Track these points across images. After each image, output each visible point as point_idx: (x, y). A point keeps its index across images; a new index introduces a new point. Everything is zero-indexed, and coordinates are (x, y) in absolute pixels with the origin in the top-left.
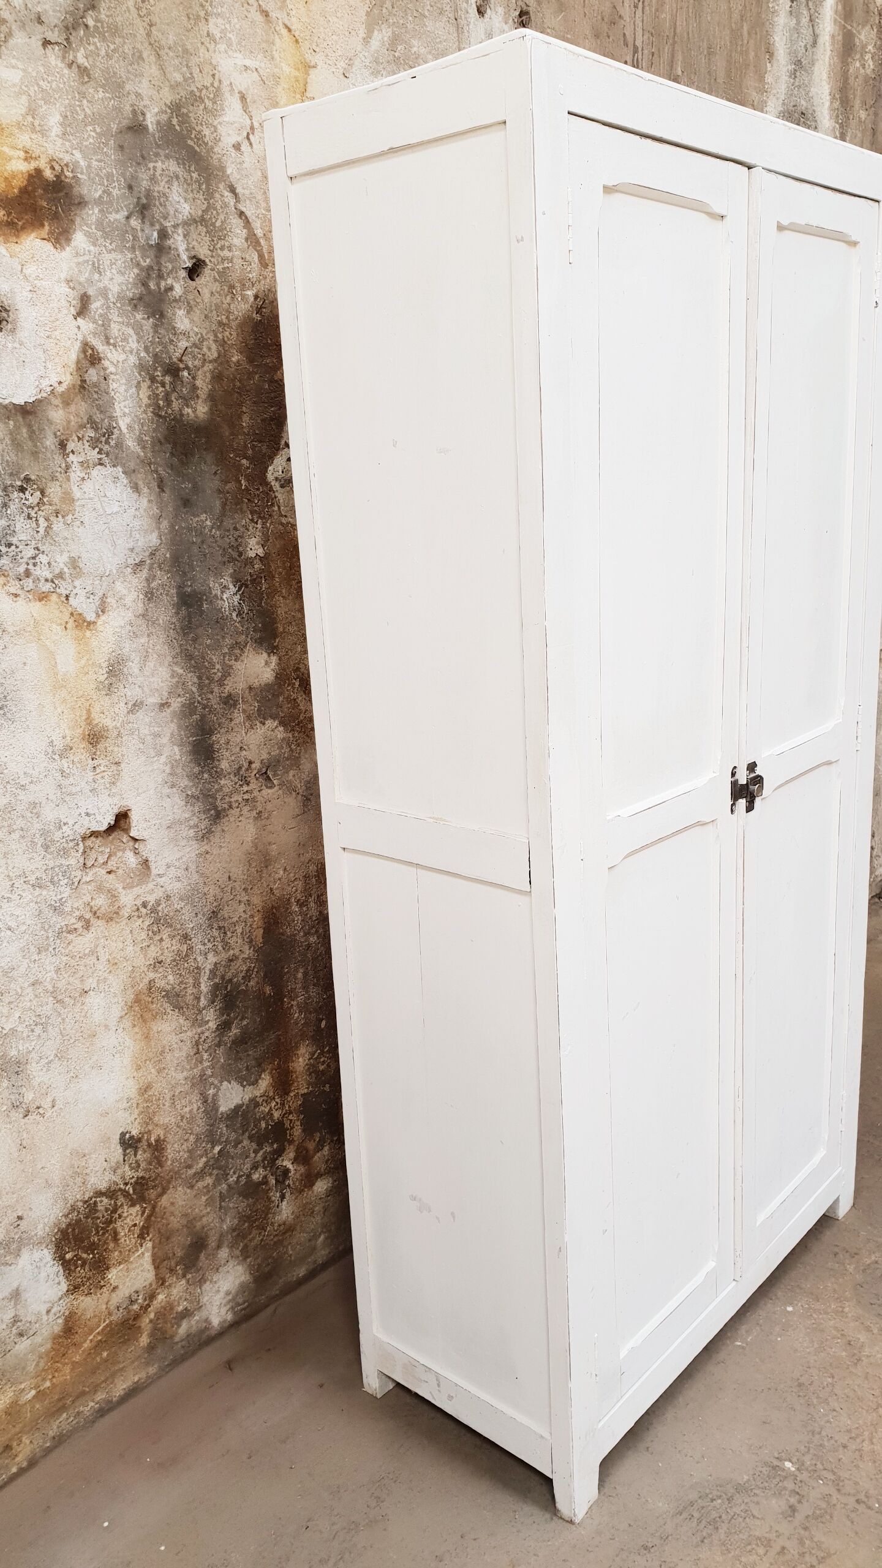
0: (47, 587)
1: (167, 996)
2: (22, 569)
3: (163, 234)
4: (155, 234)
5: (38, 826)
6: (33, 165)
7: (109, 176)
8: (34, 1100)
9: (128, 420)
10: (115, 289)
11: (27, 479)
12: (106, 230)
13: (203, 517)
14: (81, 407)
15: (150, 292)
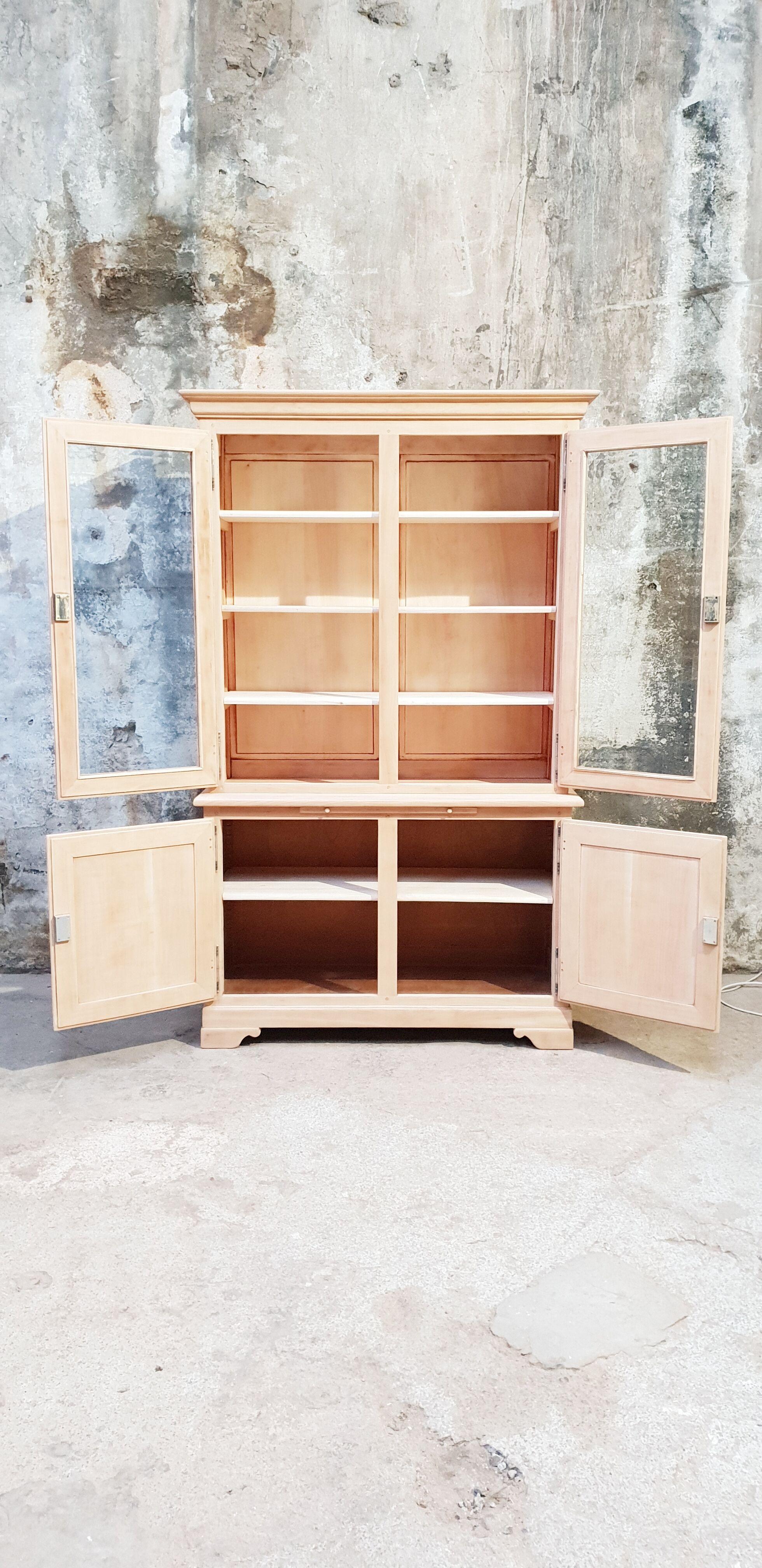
0: (108, 630)
1: (145, 804)
2: (98, 623)
3: (172, 500)
4: (168, 501)
5: (95, 719)
6: (118, 482)
7: (149, 482)
8: (82, 824)
9: (148, 571)
10: (148, 522)
11: (103, 591)
12: (146, 501)
13: (182, 610)
14: (128, 566)
15: (164, 522)
